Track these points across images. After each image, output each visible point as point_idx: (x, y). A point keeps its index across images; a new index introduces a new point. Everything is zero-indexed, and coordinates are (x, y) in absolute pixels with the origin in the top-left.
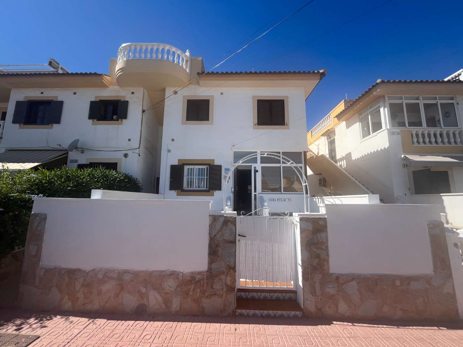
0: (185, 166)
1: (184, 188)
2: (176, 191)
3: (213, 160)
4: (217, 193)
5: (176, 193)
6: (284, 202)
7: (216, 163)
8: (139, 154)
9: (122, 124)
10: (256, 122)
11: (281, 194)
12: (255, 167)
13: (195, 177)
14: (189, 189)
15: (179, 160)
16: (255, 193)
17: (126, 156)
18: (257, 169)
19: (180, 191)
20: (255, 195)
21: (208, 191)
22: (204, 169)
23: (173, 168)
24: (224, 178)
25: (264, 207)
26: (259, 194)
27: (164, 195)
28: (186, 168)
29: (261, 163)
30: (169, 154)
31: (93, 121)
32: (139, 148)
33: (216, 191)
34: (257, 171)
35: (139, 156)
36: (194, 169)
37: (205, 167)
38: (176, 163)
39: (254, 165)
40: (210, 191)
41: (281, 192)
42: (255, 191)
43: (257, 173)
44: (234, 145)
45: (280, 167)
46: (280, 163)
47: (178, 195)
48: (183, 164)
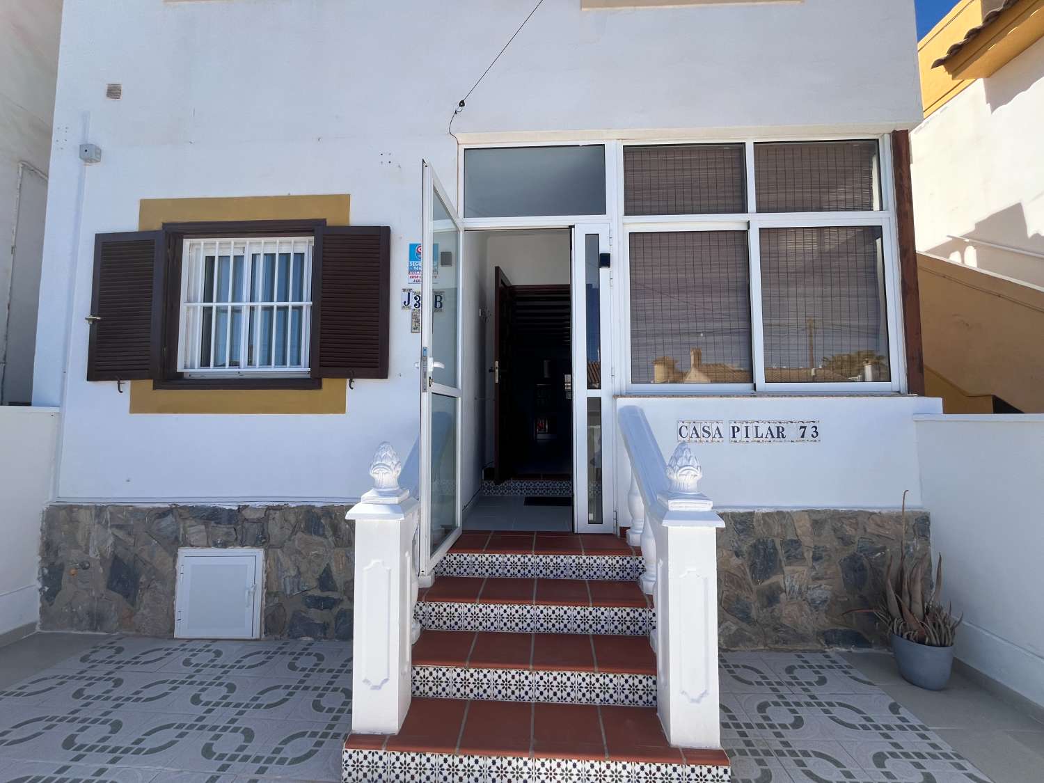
0: (187, 243)
1: (180, 369)
2: (127, 385)
3: (342, 201)
4: (360, 393)
5: (124, 399)
6: (778, 445)
7: (360, 216)
11: (755, 392)
12: (593, 240)
13: (245, 305)
14: (212, 371)
15: (146, 206)
16: (594, 393)
18: (603, 249)
19: (150, 383)
20: (594, 407)
21: (311, 383)
22: (300, 256)
23: (109, 247)
24: (406, 304)
26: (616, 396)
27: (56, 410)
28: (195, 252)
29: (630, 210)
30: (92, 169)
33: (358, 382)
34: (605, 260)
36: (239, 260)
37: (303, 245)
38: (128, 222)
39: (584, 225)
40: (325, 382)
41: (750, 385)
42: (594, 379)
43: (603, 271)
44: (462, 104)
45: (744, 235)
46: (743, 209)
47: (137, 406)
48: (164, 224)
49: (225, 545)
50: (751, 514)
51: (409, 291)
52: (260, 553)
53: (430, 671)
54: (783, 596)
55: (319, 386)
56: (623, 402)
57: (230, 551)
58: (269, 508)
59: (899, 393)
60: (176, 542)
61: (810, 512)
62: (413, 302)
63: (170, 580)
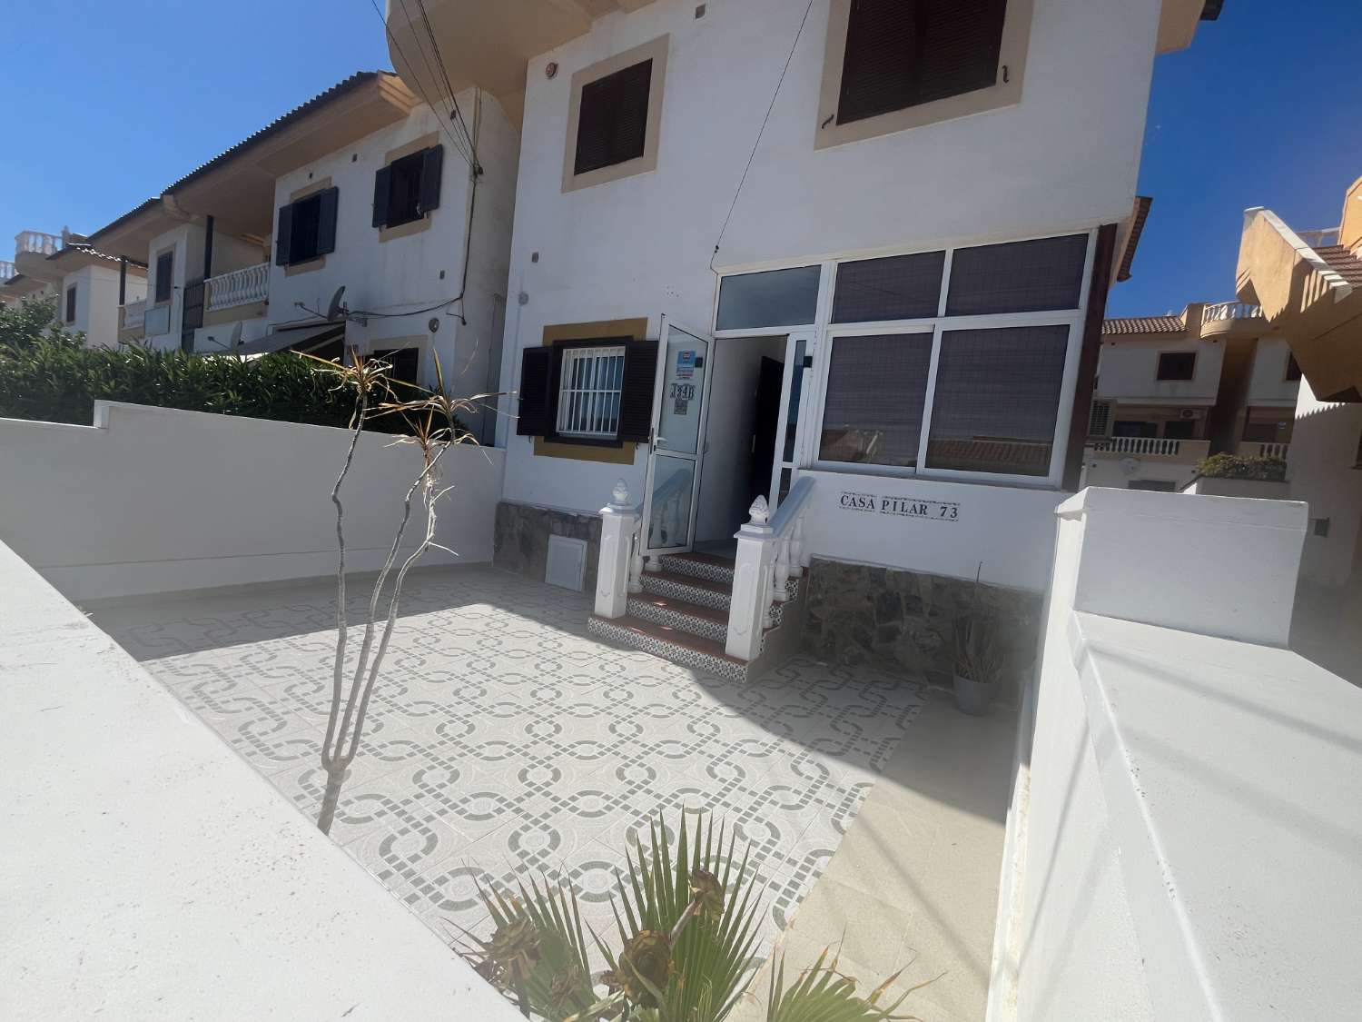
0: (565, 351)
1: (557, 430)
2: (533, 438)
3: (645, 322)
4: (642, 452)
5: (532, 447)
6: (918, 520)
7: (649, 333)
8: (463, 318)
9: (427, 227)
10: (834, 109)
12: (801, 344)
13: (591, 391)
14: (572, 432)
15: (547, 330)
16: (787, 465)
17: (434, 325)
18: (809, 352)
19: (543, 438)
20: (786, 473)
21: (617, 444)
22: (619, 359)
23: (531, 357)
24: (672, 394)
25: (745, 527)
26: (802, 468)
27: (504, 450)
28: (570, 356)
29: (837, 318)
30: (524, 308)
31: (380, 230)
32: (462, 295)
33: (641, 445)
34: (808, 362)
35: (464, 323)
36: (590, 360)
37: (619, 351)
38: (538, 340)
39: (795, 333)
40: (625, 444)
41: (911, 469)
42: (788, 456)
43: (806, 370)
44: (717, 247)
45: (928, 337)
46: (934, 315)
47: (537, 452)
48: (555, 342)
49: (570, 536)
50: (884, 570)
51: (675, 385)
52: (585, 544)
53: (636, 604)
54: (899, 637)
55: (621, 446)
56: (807, 473)
57: (571, 540)
58: (591, 518)
59: (1053, 488)
60: (549, 531)
61: (933, 577)
62: (677, 393)
63: (545, 549)
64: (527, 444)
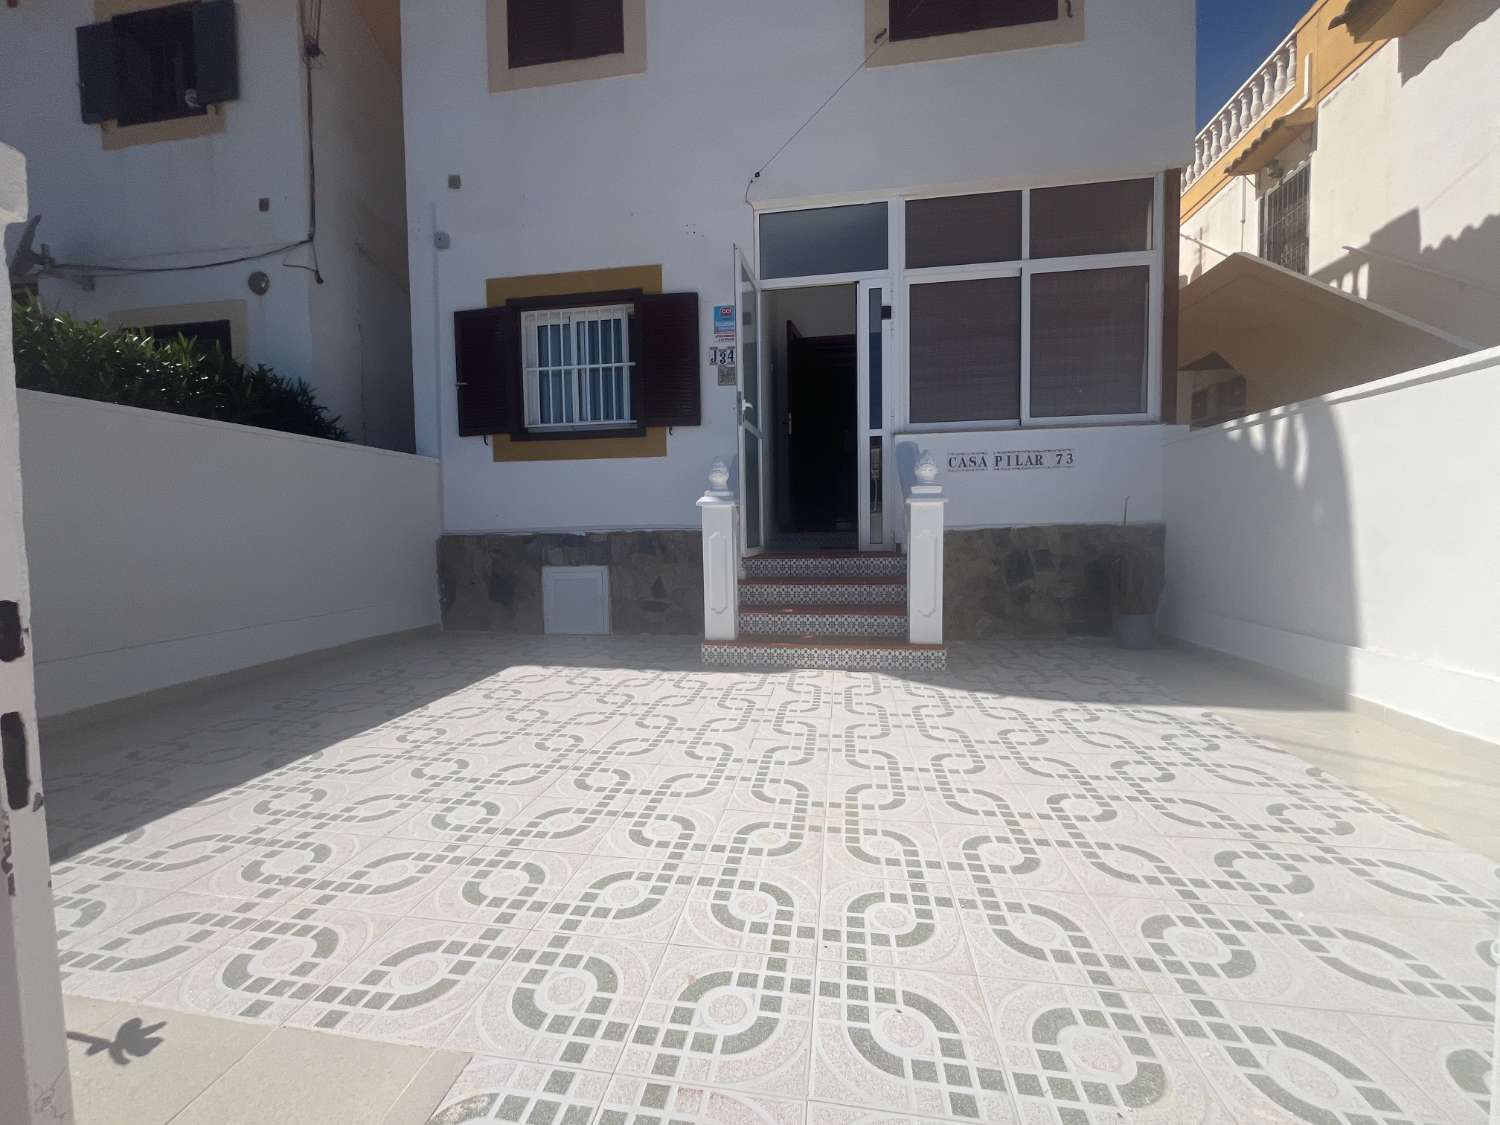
0: (523, 315)
1: (526, 425)
2: (490, 439)
3: (655, 271)
4: (679, 438)
5: (489, 450)
6: (1035, 473)
7: (671, 283)
8: (317, 272)
9: (220, 127)
10: (884, 22)
11: (1020, 426)
12: (876, 294)
13: (575, 367)
14: (552, 425)
15: (493, 285)
16: (876, 433)
17: (258, 284)
18: (885, 302)
19: (508, 437)
20: (876, 442)
21: (638, 431)
22: (618, 322)
23: (466, 322)
24: (713, 361)
25: (916, 490)
26: (895, 434)
27: (437, 459)
28: (531, 322)
29: (911, 264)
30: (443, 255)
31: (104, 129)
32: (311, 239)
33: (676, 430)
34: (886, 312)
35: (320, 281)
36: (567, 327)
37: (619, 312)
38: (478, 300)
39: (867, 280)
40: (647, 431)
41: (1016, 421)
42: (876, 421)
43: (885, 323)
44: (757, 175)
45: (1017, 281)
46: (1018, 257)
47: (499, 456)
48: (508, 301)
49: (578, 564)
50: (1009, 529)
51: (715, 350)
52: (604, 569)
53: (750, 617)
54: (1033, 596)
55: (644, 435)
56: (900, 438)
57: (581, 568)
58: (610, 534)
59: (1153, 422)
60: (541, 561)
61: (1060, 527)
62: (719, 358)
63: (536, 590)
64: (480, 448)
